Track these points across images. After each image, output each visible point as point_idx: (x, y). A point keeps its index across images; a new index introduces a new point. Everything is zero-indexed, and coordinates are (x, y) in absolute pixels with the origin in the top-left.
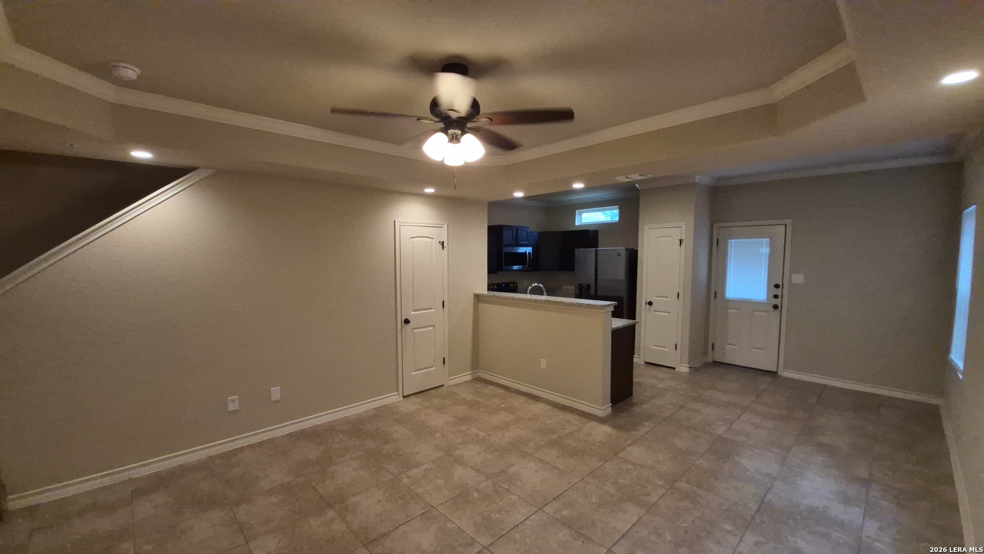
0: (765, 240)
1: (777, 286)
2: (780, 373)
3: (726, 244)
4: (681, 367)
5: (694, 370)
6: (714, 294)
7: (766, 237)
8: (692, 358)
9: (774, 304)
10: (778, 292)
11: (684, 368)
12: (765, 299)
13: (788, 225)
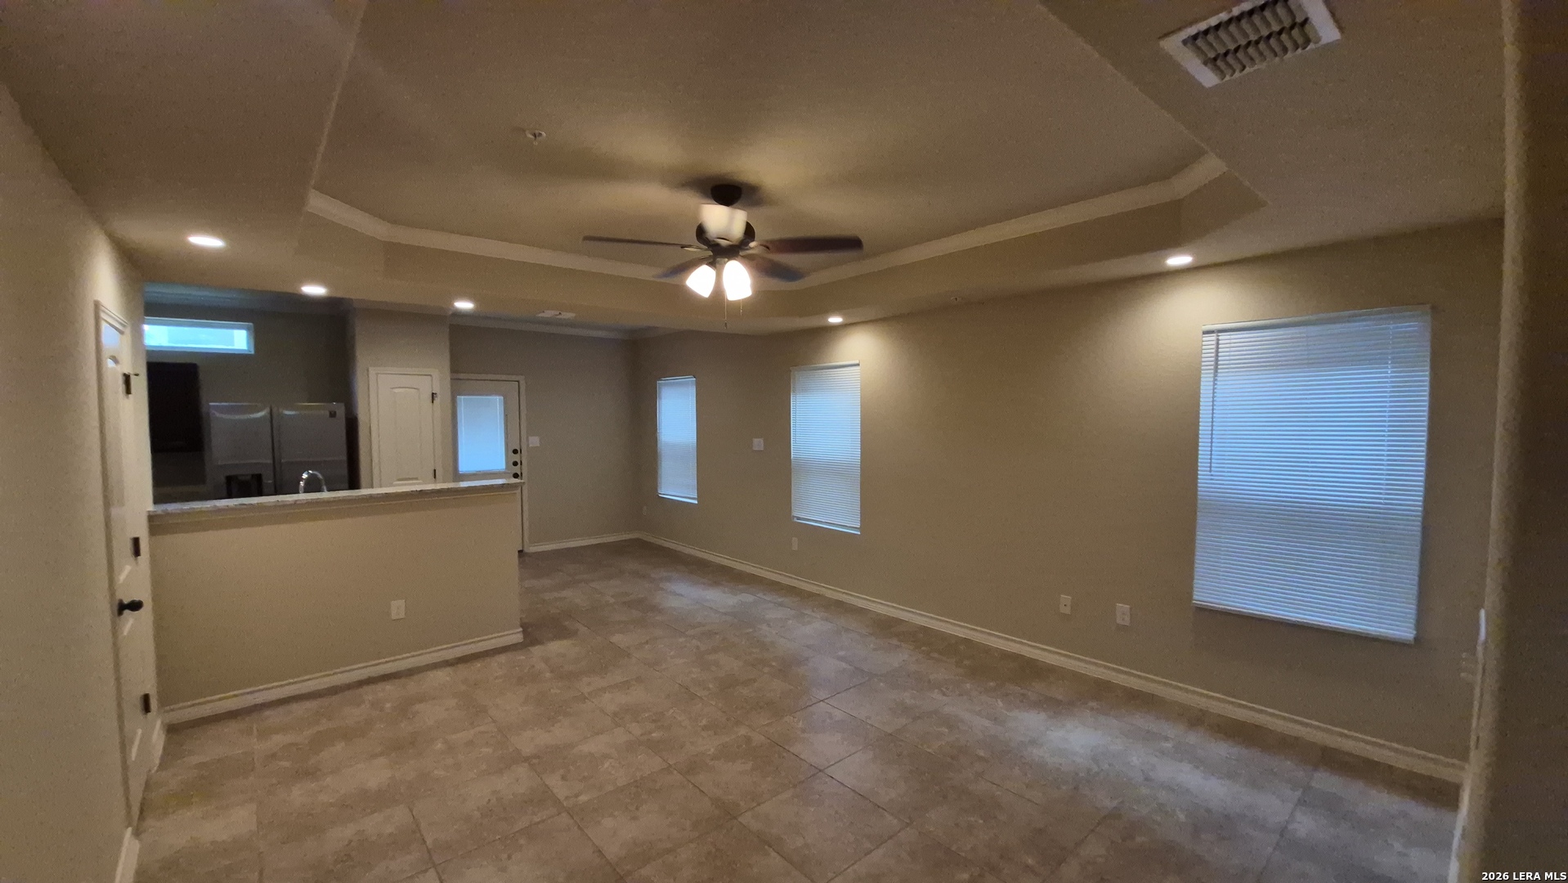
0: (498, 397)
2: (526, 550)
7: (499, 395)
9: (513, 472)
10: (516, 458)
12: (505, 467)
13: (520, 382)
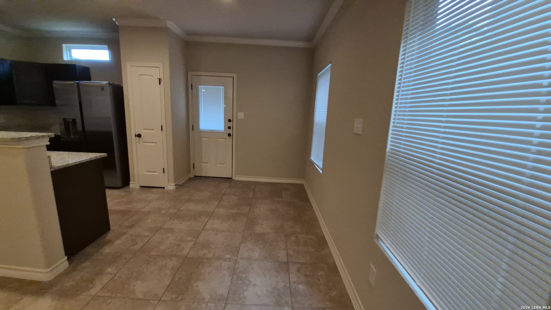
0: (221, 87)
1: (230, 121)
2: (233, 178)
3: (197, 89)
4: (169, 186)
5: (179, 186)
6: (192, 126)
8: (176, 178)
9: (228, 133)
10: (230, 124)
11: (171, 187)
12: (223, 129)
13: (234, 78)
